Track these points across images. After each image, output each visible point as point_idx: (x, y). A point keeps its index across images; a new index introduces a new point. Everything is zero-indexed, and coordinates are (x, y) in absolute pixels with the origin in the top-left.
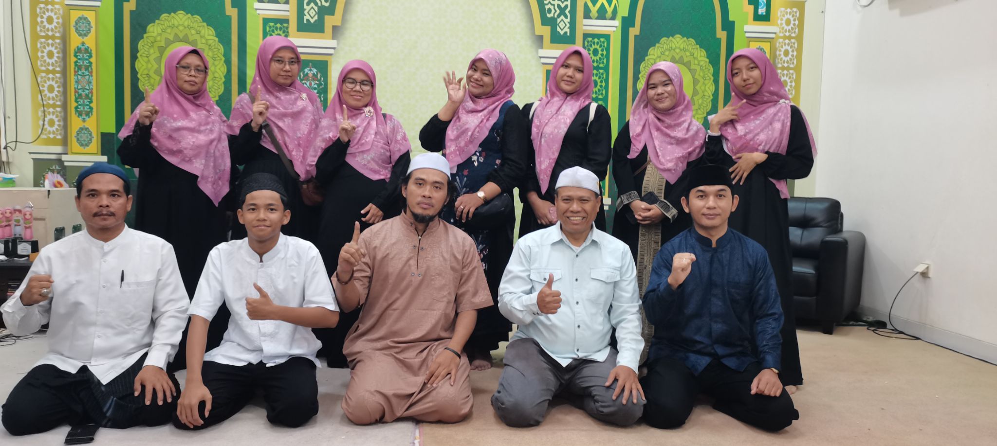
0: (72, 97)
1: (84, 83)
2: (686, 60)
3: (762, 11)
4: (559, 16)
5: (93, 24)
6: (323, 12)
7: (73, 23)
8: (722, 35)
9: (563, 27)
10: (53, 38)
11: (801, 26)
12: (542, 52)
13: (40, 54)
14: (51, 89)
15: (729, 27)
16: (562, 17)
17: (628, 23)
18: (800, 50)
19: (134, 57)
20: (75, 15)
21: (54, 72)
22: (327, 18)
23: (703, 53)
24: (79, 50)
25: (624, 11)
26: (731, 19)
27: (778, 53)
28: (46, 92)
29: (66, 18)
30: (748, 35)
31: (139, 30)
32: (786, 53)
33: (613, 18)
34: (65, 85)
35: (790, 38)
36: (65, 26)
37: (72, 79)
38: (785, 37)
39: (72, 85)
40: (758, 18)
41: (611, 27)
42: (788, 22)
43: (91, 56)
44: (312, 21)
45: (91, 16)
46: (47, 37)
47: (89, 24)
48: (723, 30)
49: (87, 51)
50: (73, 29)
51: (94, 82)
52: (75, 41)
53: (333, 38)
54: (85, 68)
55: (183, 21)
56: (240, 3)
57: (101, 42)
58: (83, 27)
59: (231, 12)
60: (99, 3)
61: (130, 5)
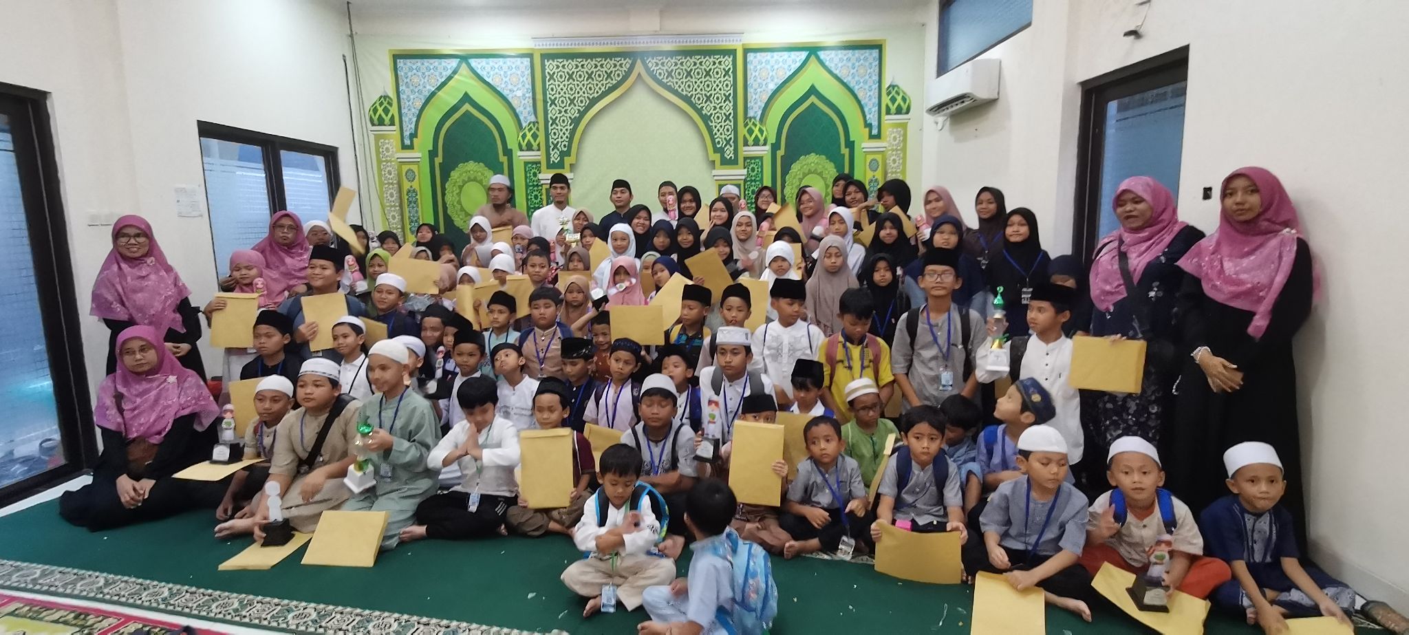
0: (407, 221)
1: (413, 211)
2: (819, 171)
3: (875, 132)
4: (726, 146)
5: (416, 174)
6: (563, 155)
7: (404, 174)
8: (845, 151)
9: (729, 153)
10: (392, 184)
11: (905, 140)
12: (715, 172)
13: (385, 195)
14: (394, 217)
15: (850, 145)
16: (728, 146)
17: (775, 147)
18: (904, 158)
19: (444, 195)
20: (405, 168)
21: (395, 206)
22: (566, 159)
23: (832, 165)
24: (409, 191)
25: (772, 139)
26: (851, 140)
27: (888, 161)
28: (391, 220)
29: (399, 170)
30: (864, 150)
31: (445, 176)
32: (894, 161)
33: (765, 144)
34: (402, 214)
35: (897, 150)
36: (399, 175)
37: (406, 210)
38: (893, 150)
39: (407, 215)
40: (871, 137)
41: (764, 151)
42: (895, 139)
43: (417, 195)
44: (556, 161)
45: (414, 168)
46: (389, 183)
47: (413, 172)
48: (846, 147)
49: (414, 191)
50: (404, 178)
51: (420, 211)
52: (406, 185)
53: (571, 171)
54: (413, 202)
55: (472, 167)
56: (508, 153)
57: (423, 185)
58: (411, 176)
59: (503, 159)
60: (419, 160)
61: (439, 160)
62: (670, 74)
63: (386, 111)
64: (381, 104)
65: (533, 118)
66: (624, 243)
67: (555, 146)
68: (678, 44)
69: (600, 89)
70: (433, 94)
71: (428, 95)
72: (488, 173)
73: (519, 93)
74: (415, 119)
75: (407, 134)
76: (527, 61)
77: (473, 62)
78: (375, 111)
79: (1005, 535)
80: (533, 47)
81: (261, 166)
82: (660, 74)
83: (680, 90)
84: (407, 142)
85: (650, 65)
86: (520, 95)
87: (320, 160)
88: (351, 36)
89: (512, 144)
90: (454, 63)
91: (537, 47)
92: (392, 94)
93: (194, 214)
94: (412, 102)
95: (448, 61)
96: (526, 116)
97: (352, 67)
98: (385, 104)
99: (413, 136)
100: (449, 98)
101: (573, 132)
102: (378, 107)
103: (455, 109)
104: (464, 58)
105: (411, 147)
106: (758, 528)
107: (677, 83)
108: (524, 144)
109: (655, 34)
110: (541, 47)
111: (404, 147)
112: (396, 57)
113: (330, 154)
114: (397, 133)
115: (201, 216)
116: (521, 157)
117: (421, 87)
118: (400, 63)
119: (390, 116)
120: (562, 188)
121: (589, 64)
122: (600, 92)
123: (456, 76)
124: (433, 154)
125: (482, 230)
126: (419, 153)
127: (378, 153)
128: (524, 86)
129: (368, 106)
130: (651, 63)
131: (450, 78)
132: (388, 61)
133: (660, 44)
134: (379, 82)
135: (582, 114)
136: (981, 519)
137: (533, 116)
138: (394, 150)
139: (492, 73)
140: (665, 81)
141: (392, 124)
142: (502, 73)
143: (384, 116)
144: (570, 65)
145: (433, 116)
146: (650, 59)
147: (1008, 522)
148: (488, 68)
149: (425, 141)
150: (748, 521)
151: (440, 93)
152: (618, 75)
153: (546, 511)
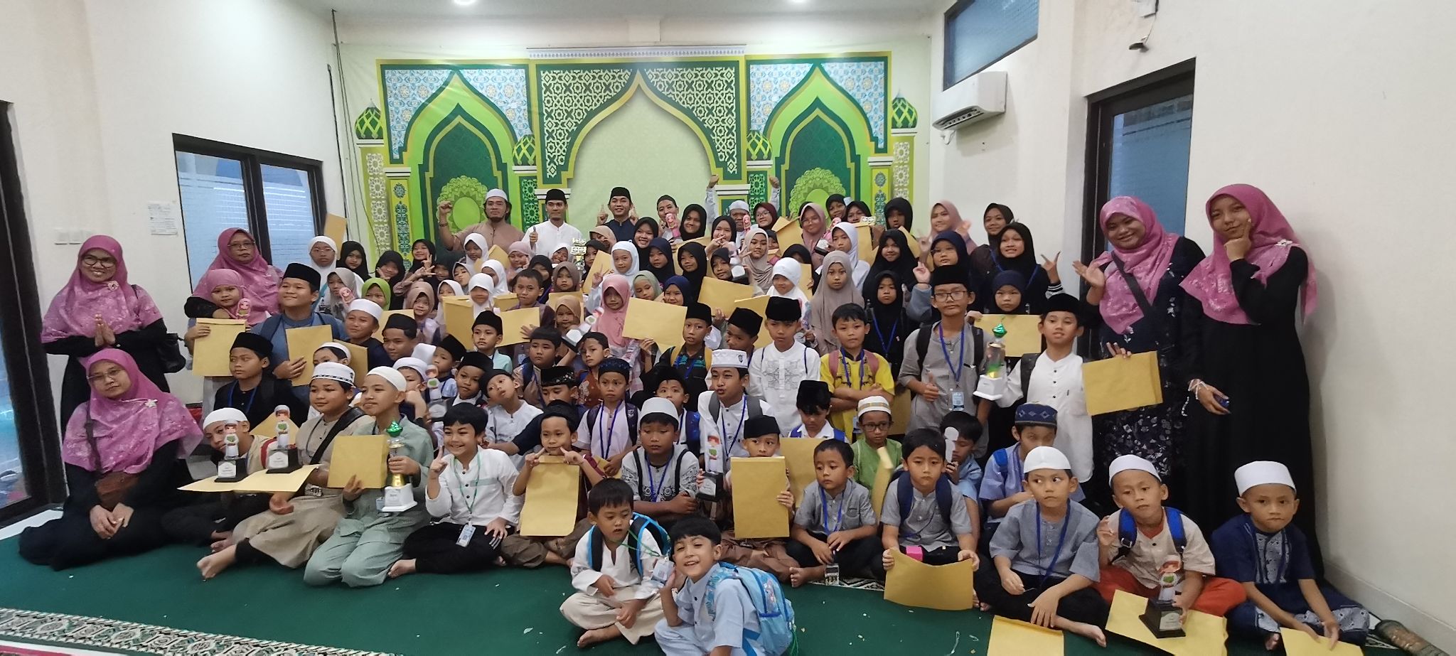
0: (396, 239)
1: (403, 228)
3: (881, 145)
4: (728, 160)
5: (406, 189)
6: (560, 169)
7: (393, 189)
8: (851, 165)
9: (732, 167)
10: (380, 200)
11: (911, 154)
13: (373, 211)
14: (382, 235)
15: (856, 159)
16: (731, 160)
17: (779, 161)
18: (911, 173)
20: (393, 183)
21: (383, 223)
22: (563, 173)
23: (838, 180)
24: (398, 207)
25: (776, 153)
26: (857, 153)
27: (894, 176)
28: (379, 237)
29: (388, 185)
30: (870, 164)
31: (436, 191)
32: (901, 176)
33: (769, 158)
34: (391, 231)
35: (903, 164)
36: (388, 191)
37: (396, 226)
38: (900, 164)
39: (396, 231)
40: (878, 151)
41: (769, 166)
42: (901, 153)
43: (406, 211)
44: (553, 176)
45: (404, 183)
46: (377, 200)
47: (403, 187)
48: (852, 161)
49: (403, 207)
50: (393, 193)
51: (410, 228)
52: (395, 201)
54: (403, 219)
55: (464, 180)
56: (503, 167)
57: (412, 200)
58: (400, 191)
59: (498, 174)
60: (409, 174)
61: (429, 174)
62: (670, 86)
63: (374, 123)
64: (368, 116)
65: (528, 132)
66: (626, 262)
67: (552, 161)
68: (679, 56)
69: (598, 101)
70: (423, 106)
71: (417, 107)
72: (482, 188)
73: (514, 106)
74: (404, 133)
75: (395, 147)
76: (522, 72)
77: (465, 73)
78: (362, 123)
79: (1015, 559)
80: (529, 57)
81: (241, 181)
82: (660, 86)
83: (681, 103)
84: (396, 156)
85: (650, 77)
86: (515, 107)
87: (303, 175)
88: (337, 45)
89: (506, 158)
90: (445, 74)
91: (533, 58)
92: (380, 107)
93: (168, 232)
94: (402, 115)
95: (439, 71)
96: (521, 129)
97: (337, 78)
98: (373, 116)
99: (403, 149)
100: (440, 110)
101: (570, 145)
102: (365, 119)
103: (446, 121)
104: (456, 68)
105: (400, 161)
106: (765, 556)
107: (678, 95)
108: (519, 158)
109: (656, 45)
110: (537, 58)
111: (393, 161)
112: (385, 67)
113: (313, 169)
114: (386, 146)
115: (176, 234)
116: (515, 172)
117: (410, 99)
118: (389, 73)
119: (377, 128)
120: (558, 204)
121: (587, 76)
122: (598, 105)
123: (447, 88)
124: (423, 169)
125: (477, 248)
126: (410, 166)
127: (365, 167)
128: (518, 98)
129: (354, 118)
130: (651, 74)
131: (441, 90)
132: (375, 71)
133: (660, 56)
134: (366, 93)
135: (580, 127)
136: (992, 544)
137: (528, 129)
138: (382, 164)
139: (485, 85)
140: (665, 93)
141: (380, 137)
142: (496, 84)
143: (371, 128)
144: (567, 76)
145: (423, 128)
146: (650, 71)
147: (1020, 546)
148: (481, 80)
149: (415, 155)
150: (755, 548)
151: (430, 105)
152: (617, 87)
153: (543, 540)
